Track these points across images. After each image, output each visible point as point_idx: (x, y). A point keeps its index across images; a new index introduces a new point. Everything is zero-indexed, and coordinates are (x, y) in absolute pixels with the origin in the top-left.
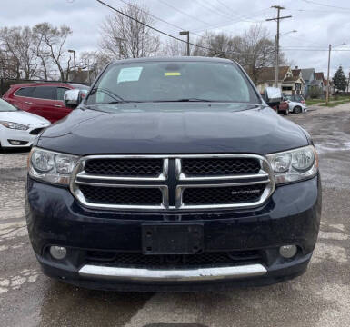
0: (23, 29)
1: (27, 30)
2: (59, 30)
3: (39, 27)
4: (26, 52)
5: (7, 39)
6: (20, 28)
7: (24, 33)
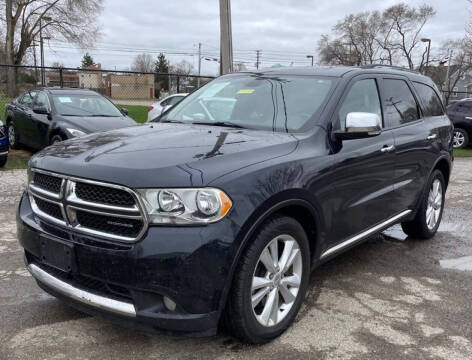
0: (371, 14)
1: (375, 15)
2: (418, 12)
3: (390, 11)
4: (370, 45)
5: (351, 29)
6: (367, 14)
7: (371, 20)
